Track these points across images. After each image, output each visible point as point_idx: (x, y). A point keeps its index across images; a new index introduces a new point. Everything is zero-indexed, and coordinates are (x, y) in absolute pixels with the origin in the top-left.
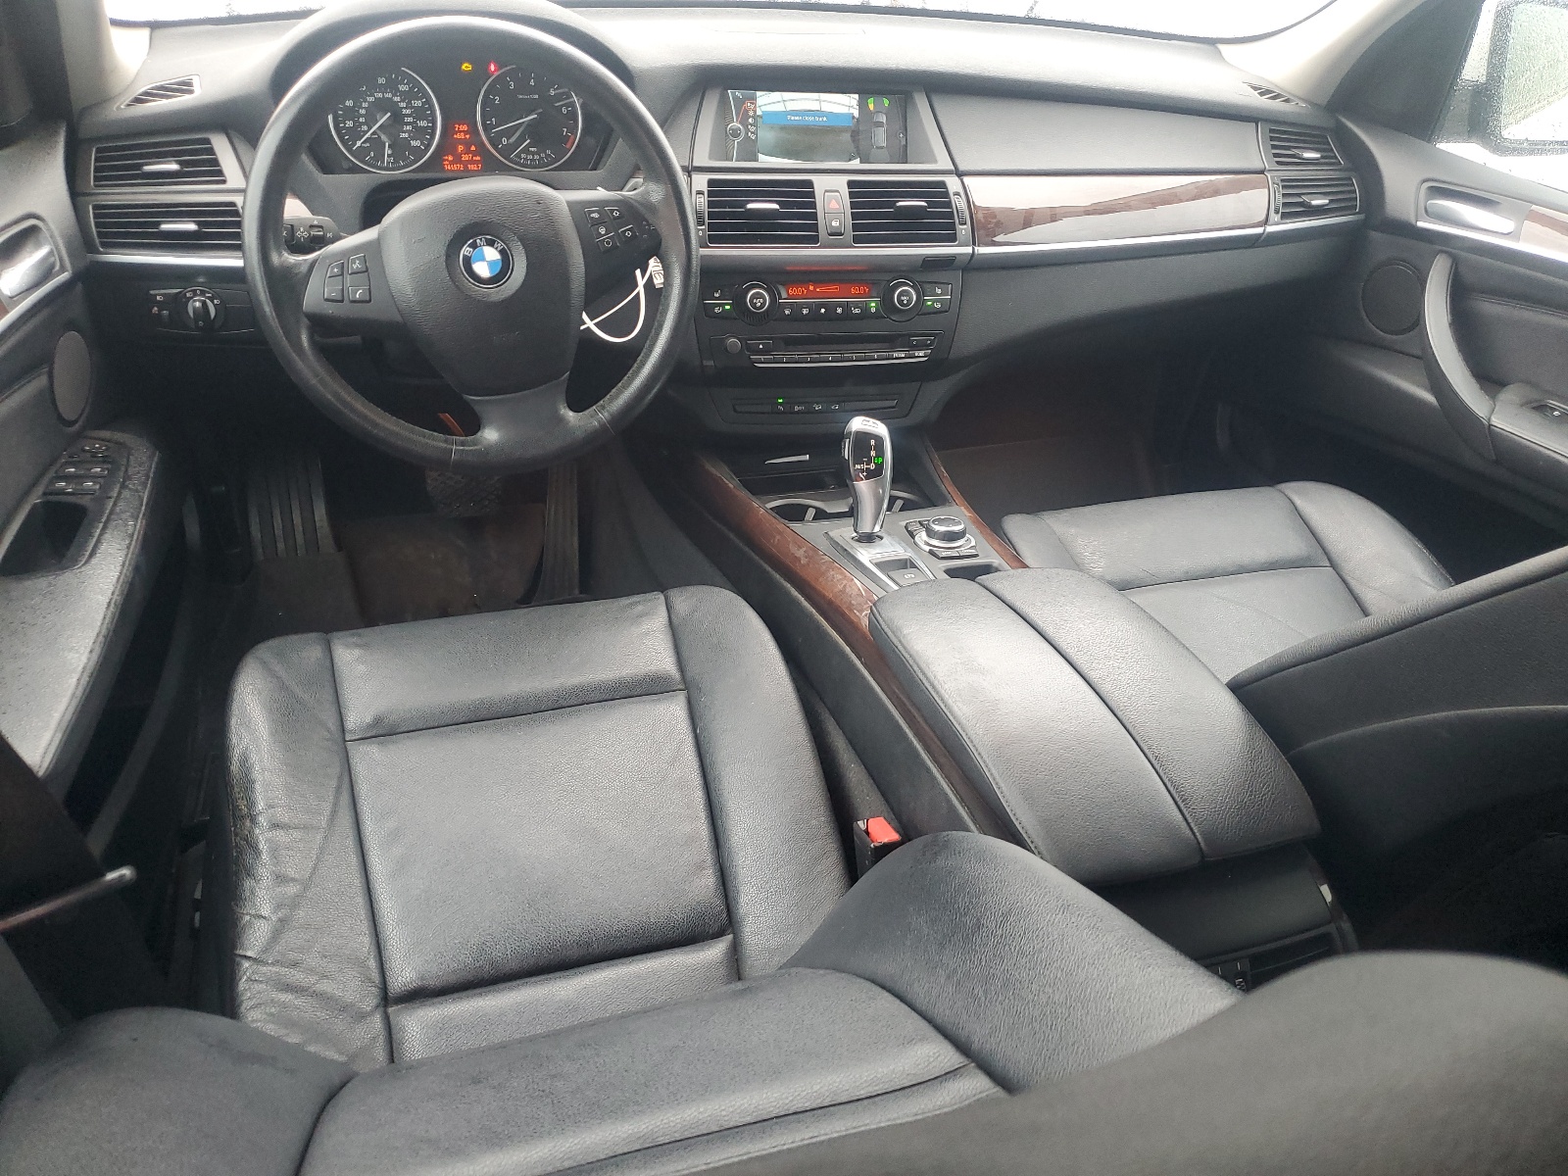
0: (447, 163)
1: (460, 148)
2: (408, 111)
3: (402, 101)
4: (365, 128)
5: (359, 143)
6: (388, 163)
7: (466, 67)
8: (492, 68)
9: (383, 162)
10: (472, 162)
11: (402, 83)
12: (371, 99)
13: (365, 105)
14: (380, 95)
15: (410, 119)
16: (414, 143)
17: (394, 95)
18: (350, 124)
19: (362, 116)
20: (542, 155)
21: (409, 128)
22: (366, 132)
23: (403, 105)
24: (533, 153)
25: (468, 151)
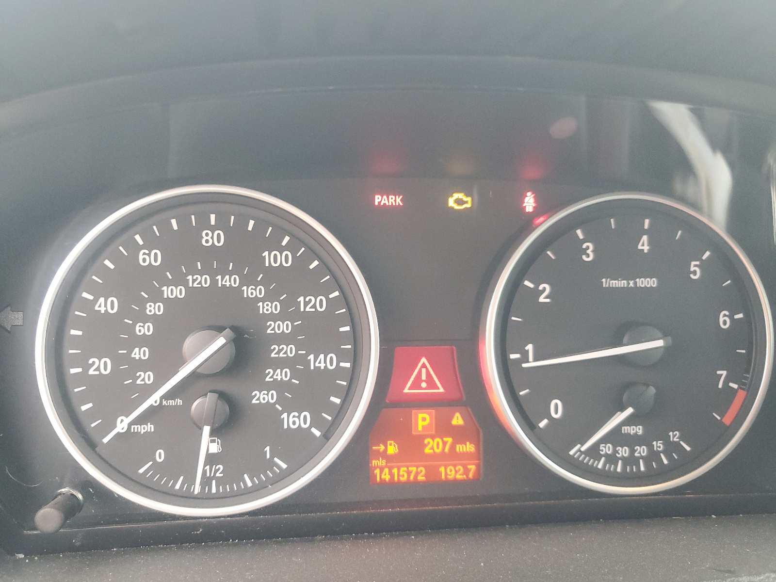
0: (381, 462)
1: (423, 420)
2: (285, 327)
3: (270, 297)
4: (146, 377)
5: (122, 425)
6: (206, 481)
7: (459, 202)
8: (529, 203)
9: (190, 480)
10: (452, 457)
11: (274, 245)
12: (176, 292)
13: (154, 309)
14: (205, 281)
15: (289, 351)
16: (293, 420)
17: (247, 281)
18: (102, 366)
19: (143, 341)
20: (658, 445)
21: (282, 375)
22: (149, 390)
23: (267, 308)
24: (632, 441)
25: (443, 428)
